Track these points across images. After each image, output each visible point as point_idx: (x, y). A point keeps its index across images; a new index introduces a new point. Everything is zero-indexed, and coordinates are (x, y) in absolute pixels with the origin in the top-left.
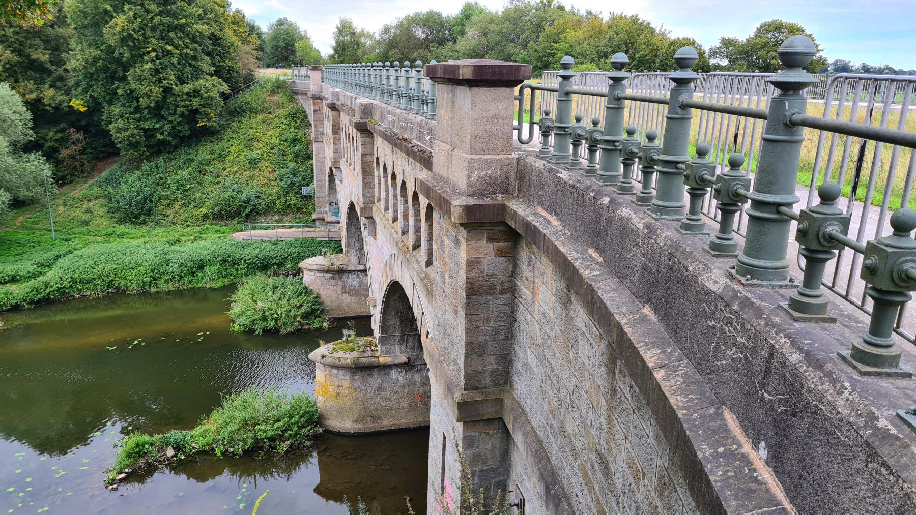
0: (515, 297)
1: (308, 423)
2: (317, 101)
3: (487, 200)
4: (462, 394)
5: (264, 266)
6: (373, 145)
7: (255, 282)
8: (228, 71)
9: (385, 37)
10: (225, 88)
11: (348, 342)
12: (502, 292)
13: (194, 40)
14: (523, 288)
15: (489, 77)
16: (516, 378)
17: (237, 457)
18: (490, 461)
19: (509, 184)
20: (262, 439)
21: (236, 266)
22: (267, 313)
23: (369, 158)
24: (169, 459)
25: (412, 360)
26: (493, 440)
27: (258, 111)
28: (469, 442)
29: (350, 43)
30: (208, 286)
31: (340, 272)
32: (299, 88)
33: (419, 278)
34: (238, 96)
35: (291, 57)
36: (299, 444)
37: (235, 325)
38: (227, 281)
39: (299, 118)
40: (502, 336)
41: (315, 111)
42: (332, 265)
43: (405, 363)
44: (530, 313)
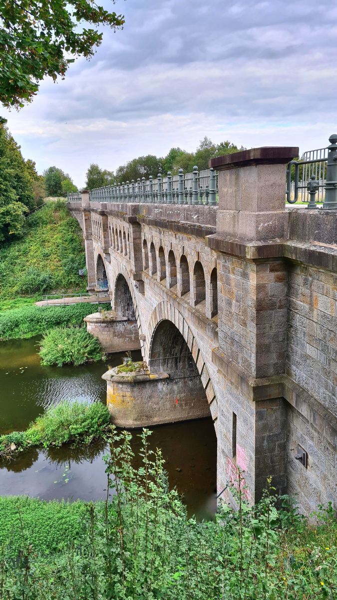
0: (291, 310)
1: (103, 422)
2: (87, 213)
3: (270, 243)
4: (255, 381)
5: (58, 323)
6: (140, 232)
7: (54, 332)
8: (27, 198)
9: (120, 174)
10: (26, 209)
11: (127, 366)
12: (280, 307)
13: (5, 179)
14: (300, 303)
15: (271, 157)
16: (294, 367)
17: (59, 448)
18: (274, 429)
19: (284, 231)
20: (74, 435)
21: (40, 323)
22: (65, 352)
23: (138, 241)
24: (12, 452)
25: (172, 376)
26: (276, 414)
27: (47, 223)
28: (260, 416)
29: (98, 179)
30: (22, 338)
31: (112, 322)
32: (73, 206)
33: (190, 313)
34: (34, 214)
35: (59, 191)
36: (99, 437)
37: (44, 361)
38: (34, 334)
39: (74, 226)
40: (281, 339)
41: (86, 220)
42: (106, 318)
43: (167, 378)
44: (307, 318)
